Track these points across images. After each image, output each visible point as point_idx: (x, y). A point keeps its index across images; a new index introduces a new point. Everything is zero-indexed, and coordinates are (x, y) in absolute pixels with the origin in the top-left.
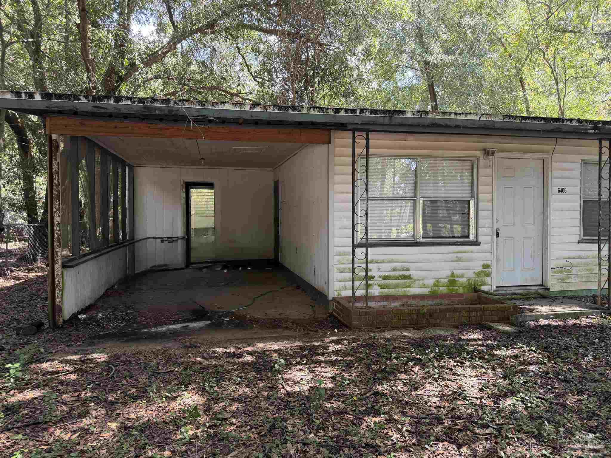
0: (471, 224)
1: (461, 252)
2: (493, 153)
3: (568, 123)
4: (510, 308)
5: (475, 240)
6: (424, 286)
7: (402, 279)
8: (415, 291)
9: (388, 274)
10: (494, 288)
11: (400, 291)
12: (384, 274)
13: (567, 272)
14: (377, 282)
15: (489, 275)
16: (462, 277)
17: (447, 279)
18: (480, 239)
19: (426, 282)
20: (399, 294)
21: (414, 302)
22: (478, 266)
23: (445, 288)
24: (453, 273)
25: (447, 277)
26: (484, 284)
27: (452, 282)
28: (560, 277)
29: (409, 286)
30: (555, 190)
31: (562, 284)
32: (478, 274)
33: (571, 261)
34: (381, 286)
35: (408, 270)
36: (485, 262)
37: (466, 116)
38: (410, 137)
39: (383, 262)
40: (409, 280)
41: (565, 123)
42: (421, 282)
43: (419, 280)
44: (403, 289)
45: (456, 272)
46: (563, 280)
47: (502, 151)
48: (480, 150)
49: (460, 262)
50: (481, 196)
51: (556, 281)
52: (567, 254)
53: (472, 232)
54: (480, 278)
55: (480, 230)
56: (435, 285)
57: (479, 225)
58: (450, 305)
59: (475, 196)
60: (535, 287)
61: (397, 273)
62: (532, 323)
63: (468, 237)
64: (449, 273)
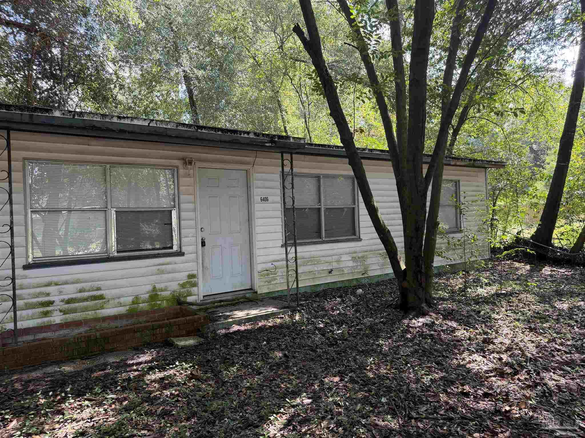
0: (174, 234)
1: (163, 264)
2: (190, 163)
3: (246, 135)
4: (200, 319)
5: (179, 250)
6: (120, 305)
7: (92, 300)
8: (109, 311)
9: (74, 296)
10: (202, 298)
11: (90, 314)
12: (66, 297)
13: (272, 274)
14: (59, 307)
15: (195, 285)
16: (166, 290)
17: (148, 295)
18: (184, 249)
19: (122, 300)
20: (89, 317)
21: (105, 325)
22: (182, 277)
23: (146, 304)
24: (154, 287)
25: (148, 293)
26: (190, 295)
27: (154, 295)
28: (267, 279)
29: (102, 308)
30: (257, 199)
31: (269, 286)
32: (183, 286)
33: (275, 264)
34: (64, 311)
35: (99, 289)
36: (191, 273)
37: (132, 120)
38: (94, 142)
39: (66, 283)
40: (101, 301)
41: (242, 135)
42: (117, 301)
43: (114, 299)
44: (93, 312)
45: (158, 286)
46: (269, 282)
47: (200, 160)
48: (179, 159)
49: (163, 275)
50: (183, 206)
51: (262, 284)
52: (272, 258)
53: (175, 242)
54: (185, 289)
55: (184, 240)
56: (133, 303)
57: (182, 236)
58: (147, 322)
59: (177, 206)
60: (244, 292)
61: (86, 294)
62: (223, 331)
63: (171, 248)
64: (149, 288)
